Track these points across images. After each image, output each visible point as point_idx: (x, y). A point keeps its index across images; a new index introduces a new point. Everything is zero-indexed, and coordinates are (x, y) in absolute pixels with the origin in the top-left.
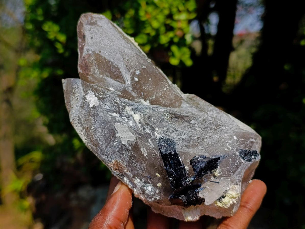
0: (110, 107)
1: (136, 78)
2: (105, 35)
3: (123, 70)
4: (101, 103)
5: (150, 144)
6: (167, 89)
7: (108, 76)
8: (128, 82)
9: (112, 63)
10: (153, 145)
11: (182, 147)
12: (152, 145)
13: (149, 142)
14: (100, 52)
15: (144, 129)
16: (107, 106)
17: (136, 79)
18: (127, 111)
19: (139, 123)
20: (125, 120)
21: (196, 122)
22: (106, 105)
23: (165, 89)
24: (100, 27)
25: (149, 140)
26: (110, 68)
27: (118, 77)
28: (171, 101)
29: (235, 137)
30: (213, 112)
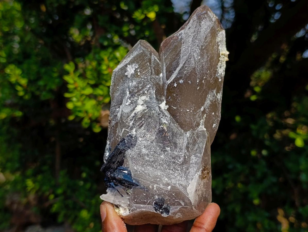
0: (131, 86)
1: (176, 84)
2: (195, 35)
3: (178, 69)
4: (131, 78)
5: (121, 131)
6: (190, 111)
7: (166, 64)
8: (169, 82)
9: (180, 58)
10: (122, 134)
11: (130, 154)
12: (122, 133)
13: (122, 130)
14: (183, 43)
15: (131, 120)
16: (132, 83)
17: (175, 85)
18: (140, 99)
19: (135, 113)
20: (126, 103)
21: (170, 152)
22: (132, 82)
23: (188, 110)
24: (200, 25)
25: (124, 129)
26: (174, 61)
27: (169, 73)
28: (184, 121)
29: (169, 187)
30: (196, 159)
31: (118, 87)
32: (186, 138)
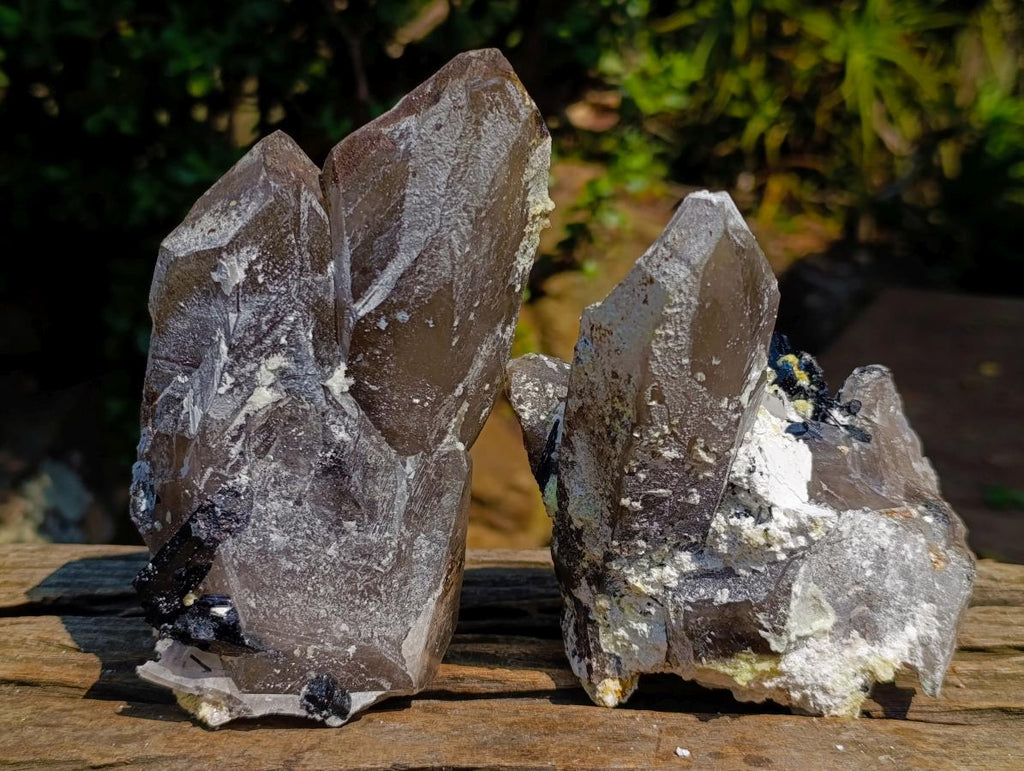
0: (235, 326)
1: (386, 321)
2: (459, 164)
3: (394, 269)
4: (235, 299)
5: (202, 475)
6: (422, 403)
7: (353, 241)
8: (363, 308)
9: (399, 226)
10: (206, 485)
11: (234, 556)
12: (203, 482)
13: (204, 472)
14: (414, 175)
15: (235, 439)
16: (238, 317)
17: (383, 324)
18: (263, 368)
19: (247, 415)
20: (220, 386)
21: (355, 534)
22: (239, 310)
23: (417, 401)
24: (477, 131)
25: (210, 470)
26: (381, 234)
27: (364, 276)
28: (400, 427)
30: (429, 547)
31: (182, 305)
32: (404, 482)
